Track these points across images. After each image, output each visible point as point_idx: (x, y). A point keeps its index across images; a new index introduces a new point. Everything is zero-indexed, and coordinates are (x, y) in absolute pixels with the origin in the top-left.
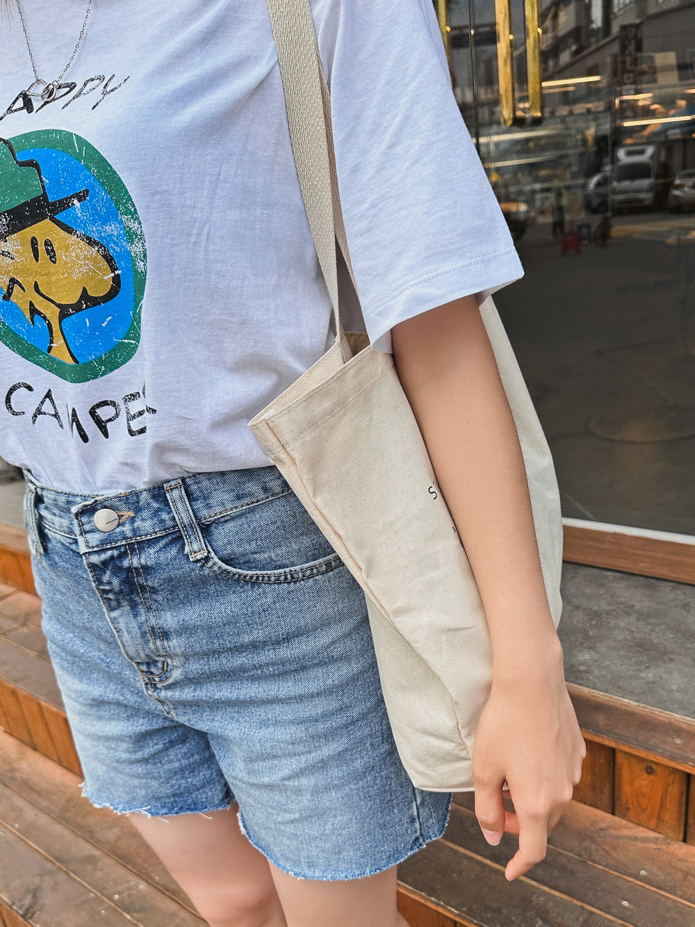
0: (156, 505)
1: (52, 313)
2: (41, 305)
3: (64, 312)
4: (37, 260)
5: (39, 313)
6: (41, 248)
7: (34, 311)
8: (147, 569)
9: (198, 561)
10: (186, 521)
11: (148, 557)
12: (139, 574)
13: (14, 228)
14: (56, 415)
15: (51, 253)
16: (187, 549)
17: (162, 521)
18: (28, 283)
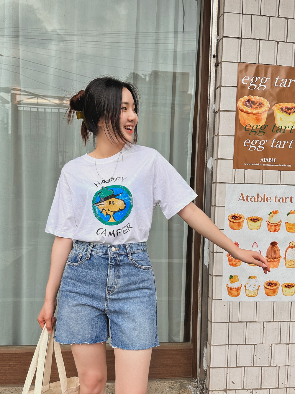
0: (123, 248)
1: (111, 214)
2: (109, 213)
3: (114, 213)
4: (110, 205)
5: (108, 214)
6: (112, 203)
7: (107, 214)
8: (121, 261)
9: (131, 260)
10: (129, 252)
11: (122, 258)
12: (118, 261)
13: (106, 200)
14: (105, 233)
15: (114, 203)
16: (129, 258)
17: (124, 251)
18: (106, 209)
